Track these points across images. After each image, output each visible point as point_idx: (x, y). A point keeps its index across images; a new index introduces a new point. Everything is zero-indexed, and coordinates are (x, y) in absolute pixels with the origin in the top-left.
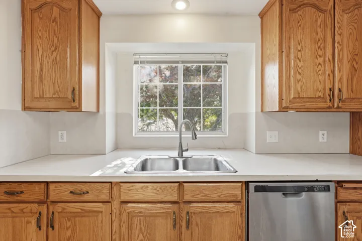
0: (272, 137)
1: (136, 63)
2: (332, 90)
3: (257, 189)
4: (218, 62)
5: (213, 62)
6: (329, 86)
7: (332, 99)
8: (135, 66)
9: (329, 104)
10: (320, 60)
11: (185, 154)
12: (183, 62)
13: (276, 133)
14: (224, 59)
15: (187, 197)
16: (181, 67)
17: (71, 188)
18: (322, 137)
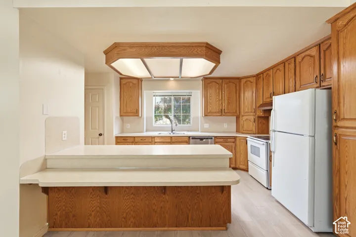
0: (206, 126)
1: (154, 96)
2: (222, 110)
3: (192, 138)
4: (188, 96)
5: (186, 96)
6: (221, 108)
7: (222, 113)
8: (154, 98)
9: (220, 114)
10: (218, 100)
11: (174, 132)
12: (173, 96)
13: (208, 124)
14: (190, 94)
15: (173, 141)
16: (172, 97)
17: (141, 138)
18: (225, 126)
